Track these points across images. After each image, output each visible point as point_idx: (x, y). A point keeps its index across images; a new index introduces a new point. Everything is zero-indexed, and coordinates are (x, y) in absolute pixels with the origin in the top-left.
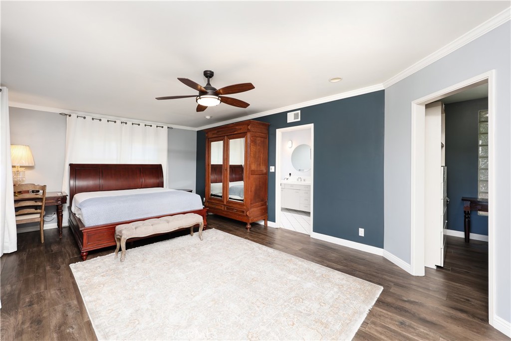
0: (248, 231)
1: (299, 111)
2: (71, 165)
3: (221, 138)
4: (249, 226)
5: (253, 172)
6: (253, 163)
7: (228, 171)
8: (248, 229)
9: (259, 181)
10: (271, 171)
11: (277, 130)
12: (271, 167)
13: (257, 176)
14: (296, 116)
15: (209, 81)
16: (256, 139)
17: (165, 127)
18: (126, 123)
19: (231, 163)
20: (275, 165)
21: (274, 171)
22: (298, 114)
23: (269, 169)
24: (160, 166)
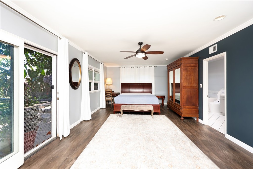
0: (182, 121)
1: (216, 45)
2: (121, 84)
3: (172, 69)
4: (182, 118)
5: (185, 88)
6: (185, 82)
7: (175, 87)
8: (182, 120)
9: (191, 93)
10: (200, 87)
11: (203, 60)
12: (200, 84)
13: (188, 90)
14: (214, 49)
15: (140, 47)
16: (187, 68)
17: (153, 67)
18: (137, 67)
19: (176, 82)
20: (202, 83)
21: (202, 87)
22: (215, 47)
23: (199, 86)
24: (151, 84)
